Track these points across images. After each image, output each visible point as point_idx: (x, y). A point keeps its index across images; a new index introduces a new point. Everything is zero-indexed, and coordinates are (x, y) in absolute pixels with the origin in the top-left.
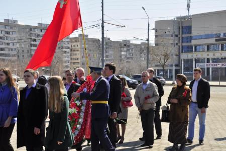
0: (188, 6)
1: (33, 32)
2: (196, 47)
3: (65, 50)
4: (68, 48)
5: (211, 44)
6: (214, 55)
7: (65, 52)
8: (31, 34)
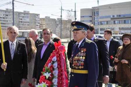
0: (98, 1)
1: (20, 15)
2: (101, 22)
3: (37, 24)
4: (39, 23)
5: (108, 21)
6: (109, 26)
7: (37, 25)
8: (19, 16)
